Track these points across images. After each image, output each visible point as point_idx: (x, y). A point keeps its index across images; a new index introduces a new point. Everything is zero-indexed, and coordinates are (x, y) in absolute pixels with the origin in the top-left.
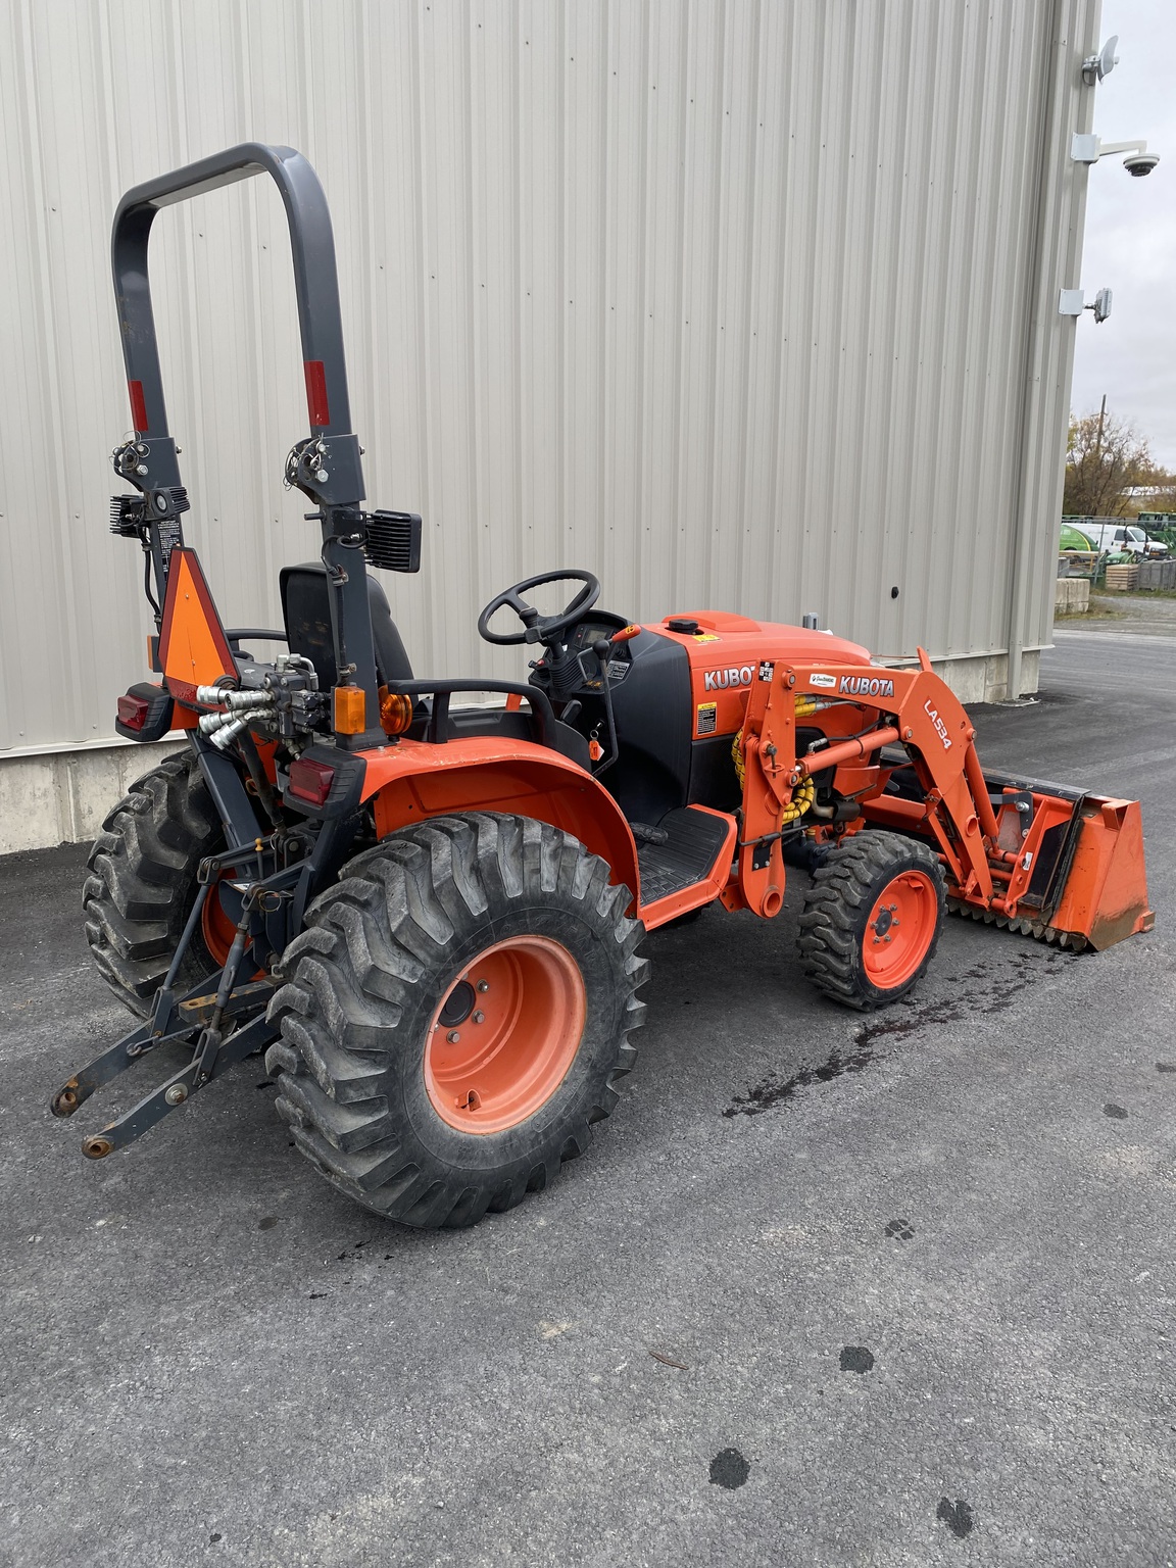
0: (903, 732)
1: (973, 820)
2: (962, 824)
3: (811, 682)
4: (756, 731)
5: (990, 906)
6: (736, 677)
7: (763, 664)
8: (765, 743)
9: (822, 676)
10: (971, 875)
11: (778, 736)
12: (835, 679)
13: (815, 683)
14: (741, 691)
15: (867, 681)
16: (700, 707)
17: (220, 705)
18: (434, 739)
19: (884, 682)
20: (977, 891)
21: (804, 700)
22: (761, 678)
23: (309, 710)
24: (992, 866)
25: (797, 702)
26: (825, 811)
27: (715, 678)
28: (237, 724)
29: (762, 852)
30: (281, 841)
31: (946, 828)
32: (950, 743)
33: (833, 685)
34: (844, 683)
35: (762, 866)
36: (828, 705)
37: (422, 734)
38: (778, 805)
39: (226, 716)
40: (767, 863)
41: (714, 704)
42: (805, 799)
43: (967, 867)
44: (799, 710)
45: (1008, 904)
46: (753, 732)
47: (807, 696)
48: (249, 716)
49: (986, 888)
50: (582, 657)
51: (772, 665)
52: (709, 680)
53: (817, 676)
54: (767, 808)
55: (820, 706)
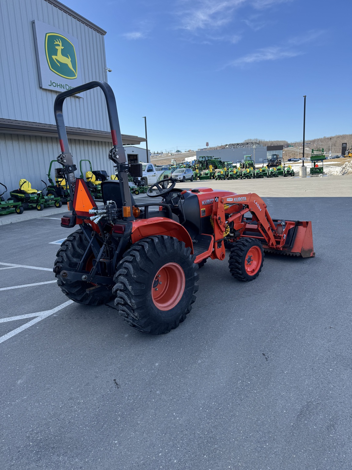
0: (250, 209)
1: (269, 227)
2: (266, 229)
3: (227, 200)
4: (216, 214)
5: (276, 247)
6: (209, 202)
7: (216, 198)
8: (218, 216)
9: (230, 199)
10: (271, 241)
11: (221, 215)
12: (233, 199)
13: (228, 201)
14: (210, 205)
15: (240, 198)
16: (202, 209)
17: (95, 214)
18: (145, 218)
19: (244, 198)
20: (272, 244)
21: (226, 205)
22: (215, 201)
23: (116, 213)
24: (275, 238)
25: (224, 206)
26: (232, 235)
27: (204, 202)
28: (100, 218)
29: (219, 243)
30: (107, 248)
31: (263, 230)
32: (261, 209)
33: (232, 200)
34: (235, 199)
35: (220, 247)
36: (232, 205)
37: (142, 217)
38: (222, 232)
39: (96, 216)
40: (221, 247)
41: (205, 209)
42: (228, 231)
43: (269, 239)
44: (225, 208)
45: (280, 246)
46: (215, 215)
47: (227, 204)
48: (102, 216)
49: (275, 244)
50: (172, 199)
51: (218, 198)
52: (203, 203)
53: (228, 199)
54: (220, 233)
55: (230, 206)
